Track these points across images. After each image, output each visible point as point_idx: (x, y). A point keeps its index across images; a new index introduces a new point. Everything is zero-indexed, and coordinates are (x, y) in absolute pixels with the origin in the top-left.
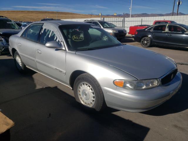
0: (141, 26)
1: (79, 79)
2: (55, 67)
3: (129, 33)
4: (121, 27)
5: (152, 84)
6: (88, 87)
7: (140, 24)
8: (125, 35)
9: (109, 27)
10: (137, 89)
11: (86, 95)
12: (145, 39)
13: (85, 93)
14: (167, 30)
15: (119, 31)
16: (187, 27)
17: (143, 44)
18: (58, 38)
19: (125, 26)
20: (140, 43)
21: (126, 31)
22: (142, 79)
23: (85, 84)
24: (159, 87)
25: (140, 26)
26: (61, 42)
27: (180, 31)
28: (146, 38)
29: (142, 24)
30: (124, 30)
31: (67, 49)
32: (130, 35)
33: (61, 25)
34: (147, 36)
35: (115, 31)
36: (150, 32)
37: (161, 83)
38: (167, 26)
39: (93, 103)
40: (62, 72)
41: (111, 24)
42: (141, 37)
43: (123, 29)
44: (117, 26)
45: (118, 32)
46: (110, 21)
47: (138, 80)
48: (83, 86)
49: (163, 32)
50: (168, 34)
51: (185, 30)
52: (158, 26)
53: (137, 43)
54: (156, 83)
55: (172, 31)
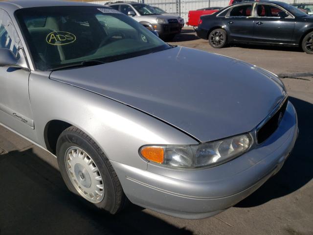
0: (209, 9)
1: (63, 140)
2: (13, 111)
3: (188, 24)
4: (174, 13)
5: (236, 146)
6: (86, 158)
7: (207, 7)
8: (181, 28)
9: (151, 14)
10: (199, 165)
11: (83, 176)
12: (216, 33)
13: (80, 171)
14: (254, 14)
15: (169, 20)
16: (288, 7)
17: (213, 42)
18: (13, 41)
19: (181, 12)
20: (208, 41)
21: (183, 20)
22: (210, 140)
23: (78, 151)
24: (254, 150)
25: (207, 9)
26: (19, 49)
27: (276, 16)
28: (218, 31)
29: (211, 6)
30: (179, 18)
31: (32, 68)
32: (191, 27)
33: (21, 7)
34: (221, 28)
35: (162, 21)
36: (224, 19)
37: (257, 141)
38: (254, 6)
39: (101, 194)
40: (27, 122)
41: (155, 8)
42: (208, 29)
43: (177, 16)
44: (168, 12)
45: (167, 22)
46: (155, 4)
47: (200, 143)
48: (74, 155)
49: (248, 17)
50: (258, 22)
51: (287, 12)
52: (238, 7)
53: (202, 40)
54: (245, 143)
55: (264, 16)
